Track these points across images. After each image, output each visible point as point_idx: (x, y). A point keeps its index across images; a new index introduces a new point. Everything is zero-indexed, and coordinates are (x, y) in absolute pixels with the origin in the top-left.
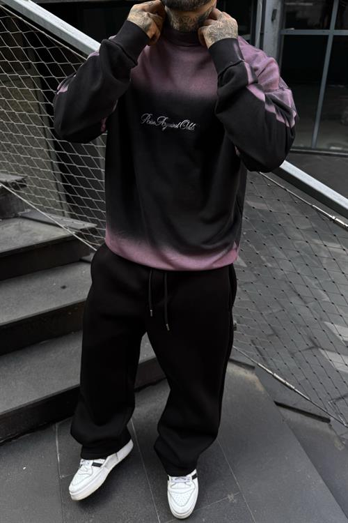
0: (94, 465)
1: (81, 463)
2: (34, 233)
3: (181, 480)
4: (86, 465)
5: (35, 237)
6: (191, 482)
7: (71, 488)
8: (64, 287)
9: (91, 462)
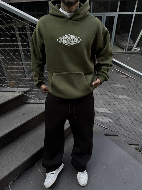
0: (51, 174)
1: (47, 175)
2: (6, 96)
3: (82, 173)
4: (49, 174)
5: (7, 98)
6: (85, 173)
7: (45, 184)
8: (24, 114)
9: (50, 173)
